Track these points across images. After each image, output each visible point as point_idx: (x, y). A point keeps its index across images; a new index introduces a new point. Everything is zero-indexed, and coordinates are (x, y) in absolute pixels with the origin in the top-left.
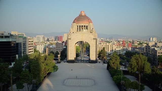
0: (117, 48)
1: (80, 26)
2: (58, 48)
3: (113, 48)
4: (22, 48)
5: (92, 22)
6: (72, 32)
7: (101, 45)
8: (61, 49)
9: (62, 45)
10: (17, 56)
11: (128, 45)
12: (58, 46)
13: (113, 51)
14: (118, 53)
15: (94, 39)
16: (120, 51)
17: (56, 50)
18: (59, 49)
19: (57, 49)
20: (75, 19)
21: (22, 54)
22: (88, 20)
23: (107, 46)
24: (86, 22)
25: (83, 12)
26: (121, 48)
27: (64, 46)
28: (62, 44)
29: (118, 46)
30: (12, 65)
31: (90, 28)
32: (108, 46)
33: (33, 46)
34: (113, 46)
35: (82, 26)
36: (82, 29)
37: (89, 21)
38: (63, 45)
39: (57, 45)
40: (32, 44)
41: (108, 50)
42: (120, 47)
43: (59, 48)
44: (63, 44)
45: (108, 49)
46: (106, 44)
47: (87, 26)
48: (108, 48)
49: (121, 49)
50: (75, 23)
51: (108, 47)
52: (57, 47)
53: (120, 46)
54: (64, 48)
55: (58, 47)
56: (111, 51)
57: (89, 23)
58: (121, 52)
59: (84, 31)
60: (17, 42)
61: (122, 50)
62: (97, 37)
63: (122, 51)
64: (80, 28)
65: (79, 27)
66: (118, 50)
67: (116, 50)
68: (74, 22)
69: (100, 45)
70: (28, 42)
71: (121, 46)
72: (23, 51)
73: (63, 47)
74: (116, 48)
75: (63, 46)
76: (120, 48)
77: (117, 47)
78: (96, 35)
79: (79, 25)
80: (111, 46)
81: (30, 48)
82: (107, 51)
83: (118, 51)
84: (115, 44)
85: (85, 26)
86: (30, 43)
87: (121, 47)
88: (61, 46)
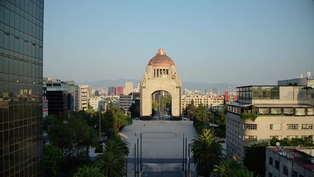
1: (158, 70)
2: (122, 103)
3: (207, 102)
4: (74, 101)
5: (174, 65)
6: (147, 79)
7: (190, 98)
8: (128, 105)
9: (129, 99)
11: (233, 99)
13: (207, 107)
15: (177, 87)
17: (120, 107)
18: (124, 105)
19: (122, 105)
20: (151, 60)
22: (170, 61)
23: (198, 99)
24: (166, 64)
25: (161, 51)
26: (220, 103)
27: (132, 100)
28: (129, 97)
29: (215, 99)
31: (172, 72)
32: (201, 99)
33: (86, 100)
34: (207, 99)
35: (161, 70)
36: (161, 73)
37: (169, 63)
39: (122, 99)
40: (85, 96)
42: (218, 101)
43: (124, 103)
44: (131, 97)
46: (197, 97)
47: (167, 70)
50: (151, 66)
51: (201, 102)
52: (122, 101)
54: (133, 103)
55: (124, 101)
57: (171, 65)
58: (220, 108)
59: (164, 77)
60: (69, 92)
61: (222, 106)
62: (181, 85)
64: (158, 73)
65: (156, 71)
66: (216, 105)
67: (213, 106)
68: (149, 64)
69: (188, 98)
70: (81, 93)
71: (221, 99)
72: (75, 105)
73: (130, 101)
74: (213, 103)
77: (215, 101)
78: (180, 82)
79: (156, 68)
80: (205, 100)
81: (83, 102)
83: (215, 107)
84: (211, 97)
85: (164, 70)
86: (83, 94)
87: (220, 101)
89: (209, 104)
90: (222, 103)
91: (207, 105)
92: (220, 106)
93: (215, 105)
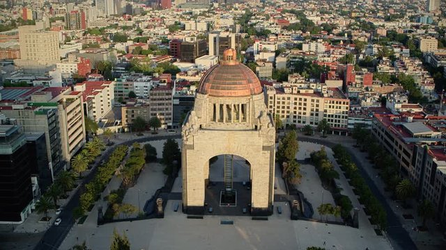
0: (331, 109)
1: (221, 106)
2: (155, 104)
3: (317, 106)
4: (48, 144)
7: (284, 96)
8: (167, 109)
9: (167, 97)
10: (35, 180)
11: (362, 79)
12: (155, 100)
13: (317, 115)
14: (334, 123)
16: (339, 117)
17: (151, 112)
18: (160, 107)
19: (155, 110)
21: (50, 163)
22: (248, 83)
24: (241, 93)
26: (342, 110)
27: (174, 98)
28: (167, 94)
29: (333, 103)
30: (21, 220)
31: (254, 111)
32: (305, 100)
37: (249, 89)
38: (170, 96)
39: (155, 97)
41: (302, 111)
42: (339, 105)
43: (160, 104)
44: (171, 94)
45: (305, 109)
46: (299, 92)
47: (242, 105)
48: (303, 106)
49: (343, 113)
50: (206, 96)
51: (305, 104)
52: (154, 102)
53: (340, 103)
54: (175, 103)
55: (158, 102)
56: (312, 114)
57: (251, 94)
58: (341, 119)
61: (345, 115)
63: (346, 117)
64: (222, 110)
65: (218, 107)
66: (334, 113)
67: (328, 114)
68: (202, 90)
70: (64, 117)
71: (344, 103)
73: (170, 101)
74: (328, 109)
75: (170, 99)
76: (338, 110)
77: (332, 105)
79: (218, 101)
80: (313, 100)
82: (300, 113)
83: (332, 116)
84: (326, 97)
85: (236, 106)
86: (72, 116)
87: (342, 105)
88: (166, 100)
89: (321, 109)
90: (345, 110)
91: (317, 110)
92: (342, 115)
93: (331, 111)
